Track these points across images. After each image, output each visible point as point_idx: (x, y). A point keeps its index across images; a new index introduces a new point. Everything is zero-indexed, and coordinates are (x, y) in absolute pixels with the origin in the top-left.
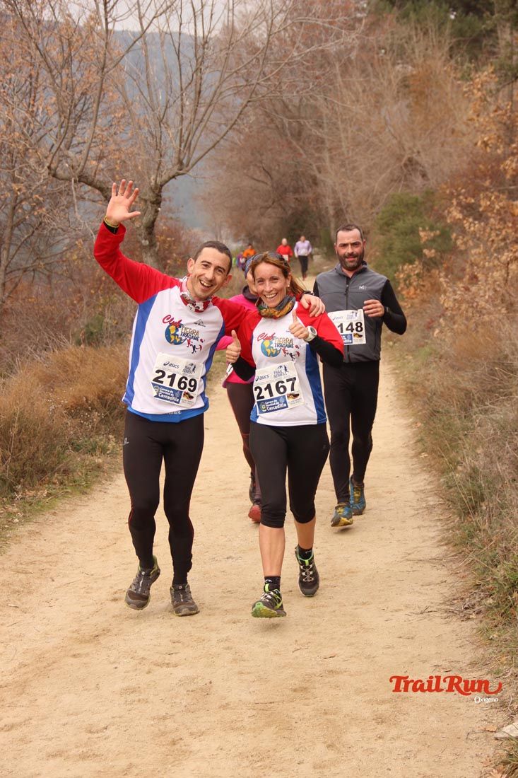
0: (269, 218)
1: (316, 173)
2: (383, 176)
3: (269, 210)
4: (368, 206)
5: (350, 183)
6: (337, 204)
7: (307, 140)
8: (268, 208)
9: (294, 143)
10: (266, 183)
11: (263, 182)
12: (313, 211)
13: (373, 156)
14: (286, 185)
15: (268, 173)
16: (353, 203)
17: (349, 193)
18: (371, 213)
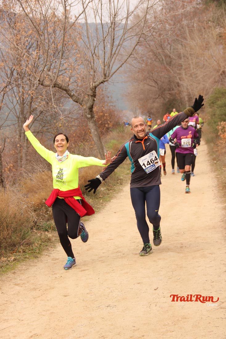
0: (157, 103)
1: (178, 81)
2: (211, 80)
3: (157, 99)
5: (195, 84)
7: (174, 66)
8: (156, 99)
9: (168, 67)
11: (154, 86)
12: (178, 99)
14: (165, 87)
15: (156, 82)
16: (196, 94)
17: (194, 90)
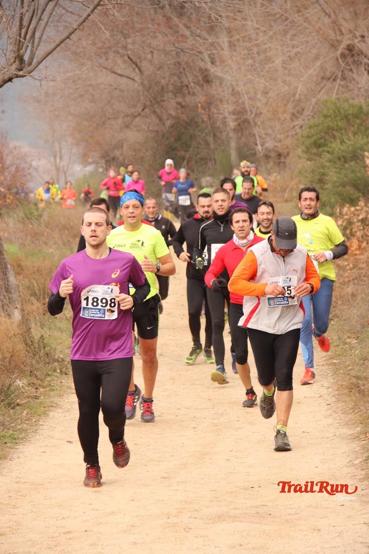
0: (138, 131)
1: (209, 66)
2: (310, 72)
3: (137, 119)
4: (287, 116)
5: (261, 83)
6: (240, 113)
7: (194, 16)
8: (136, 117)
9: (175, 19)
10: (133, 80)
11: (129, 78)
12: (203, 122)
13: (295, 42)
14: (163, 82)
15: (135, 64)
16: (264, 111)
17: (259, 97)
18: (291, 126)
